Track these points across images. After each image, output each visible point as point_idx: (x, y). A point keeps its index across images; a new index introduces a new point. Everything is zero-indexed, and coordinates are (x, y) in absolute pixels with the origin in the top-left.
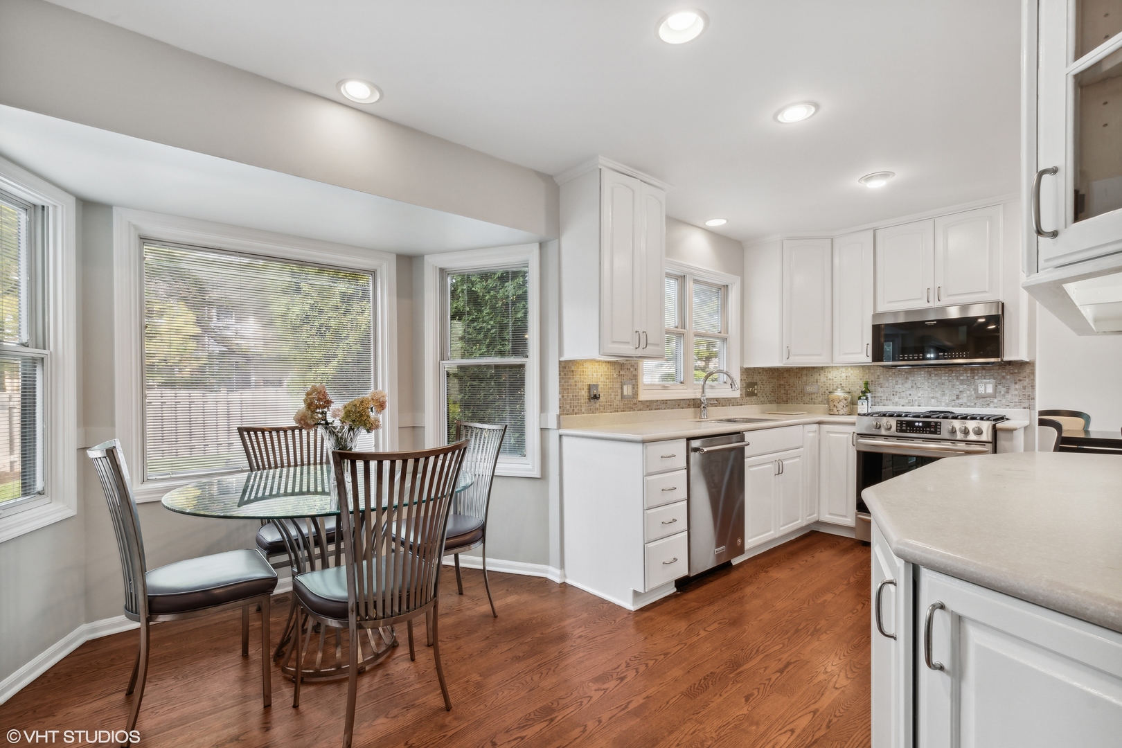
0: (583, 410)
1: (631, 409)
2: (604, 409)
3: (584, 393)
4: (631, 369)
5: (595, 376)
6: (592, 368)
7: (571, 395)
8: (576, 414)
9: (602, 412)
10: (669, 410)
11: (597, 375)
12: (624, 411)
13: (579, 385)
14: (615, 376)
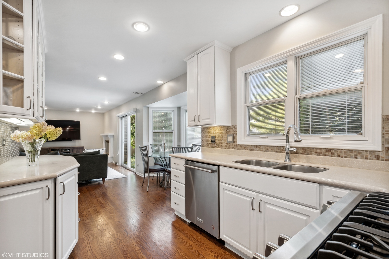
0: (210, 146)
1: (233, 148)
2: (219, 146)
3: (210, 139)
4: (233, 129)
5: (214, 132)
6: (213, 130)
7: (205, 140)
8: (207, 147)
9: (217, 148)
10: (261, 152)
11: (215, 132)
12: (229, 149)
13: (208, 136)
14: (224, 132)
